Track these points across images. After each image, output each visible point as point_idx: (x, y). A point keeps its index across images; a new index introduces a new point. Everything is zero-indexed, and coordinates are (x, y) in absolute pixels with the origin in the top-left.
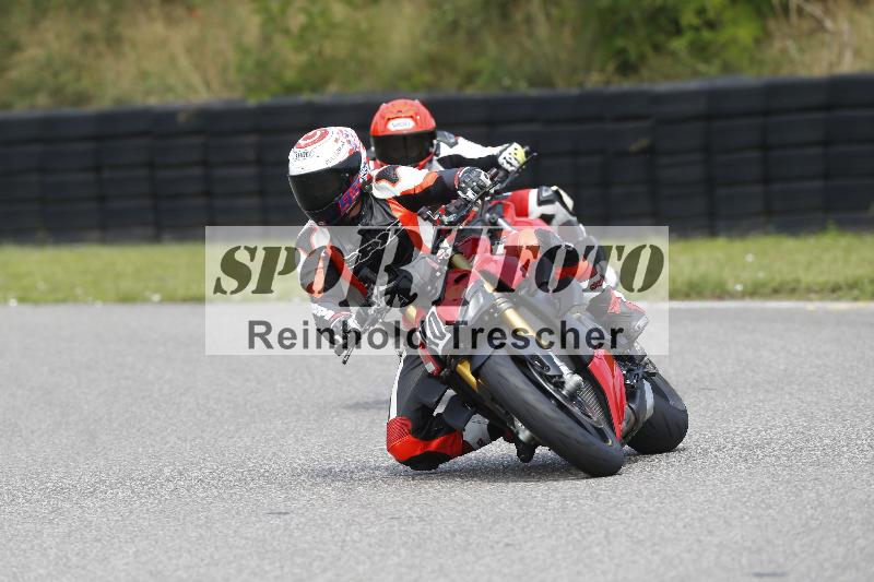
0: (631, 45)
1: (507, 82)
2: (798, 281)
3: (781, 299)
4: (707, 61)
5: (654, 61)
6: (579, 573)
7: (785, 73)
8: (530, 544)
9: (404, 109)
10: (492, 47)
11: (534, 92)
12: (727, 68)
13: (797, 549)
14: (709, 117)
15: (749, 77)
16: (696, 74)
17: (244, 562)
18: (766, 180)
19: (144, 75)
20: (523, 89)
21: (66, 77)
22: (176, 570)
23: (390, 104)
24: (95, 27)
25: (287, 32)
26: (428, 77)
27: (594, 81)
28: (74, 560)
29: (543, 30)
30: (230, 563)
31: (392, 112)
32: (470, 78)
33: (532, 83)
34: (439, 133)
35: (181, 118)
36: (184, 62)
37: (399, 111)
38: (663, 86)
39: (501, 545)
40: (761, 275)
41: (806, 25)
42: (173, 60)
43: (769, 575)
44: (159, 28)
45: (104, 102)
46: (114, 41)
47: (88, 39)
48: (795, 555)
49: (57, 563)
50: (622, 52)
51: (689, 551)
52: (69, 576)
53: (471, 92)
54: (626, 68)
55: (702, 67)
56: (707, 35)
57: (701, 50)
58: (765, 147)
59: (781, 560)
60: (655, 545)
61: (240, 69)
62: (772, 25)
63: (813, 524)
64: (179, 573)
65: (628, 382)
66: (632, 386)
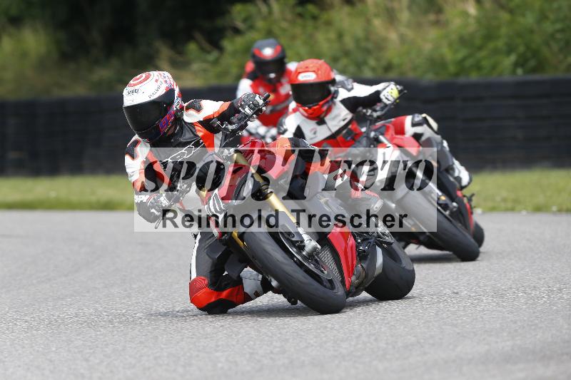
65: (361, 248)
66: (364, 251)
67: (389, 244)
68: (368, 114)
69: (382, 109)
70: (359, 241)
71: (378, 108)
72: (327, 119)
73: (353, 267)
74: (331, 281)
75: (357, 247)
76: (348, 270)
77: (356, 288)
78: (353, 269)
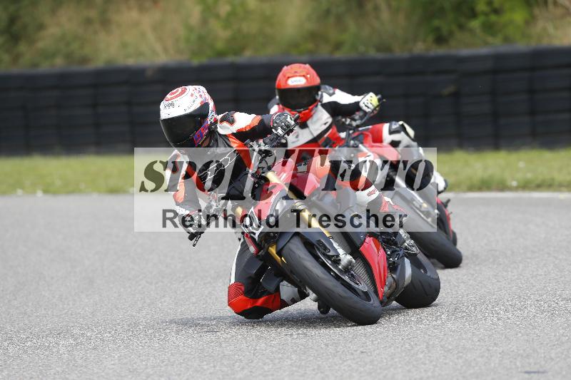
0: (444, 25)
1: (362, 48)
2: (553, 179)
3: (541, 191)
4: (493, 35)
5: (459, 35)
6: (409, 371)
7: (545, 43)
8: (377, 352)
9: (299, 70)
10: (352, 25)
11: (380, 56)
12: (507, 40)
13: (553, 355)
14: (495, 72)
15: (521, 46)
16: (486, 44)
17: (190, 363)
18: (533, 113)
19: (124, 45)
20: (373, 54)
21: (75, 46)
22: (146, 368)
23: (289, 67)
24: (93, 14)
25: (217, 16)
26: (310, 46)
27: (419, 48)
28: (80, 362)
29: (385, 15)
30: (181, 364)
31: (290, 73)
32: (338, 46)
33: (379, 49)
34: (323, 87)
35: (149, 73)
36: (151, 36)
37: (296, 72)
38: (465, 52)
39: (359, 352)
40: (529, 176)
41: (559, 11)
42: (143, 35)
43: (535, 372)
44: (134, 14)
45: (99, 62)
46: (105, 23)
47: (88, 22)
48: (552, 359)
49: (68, 364)
50: (438, 29)
51: (482, 357)
52: (76, 372)
53: (339, 55)
54: (440, 40)
55: (490, 39)
56: (493, 18)
57: (489, 28)
58: (531, 91)
59: (543, 363)
60: (459, 352)
61: (188, 40)
62: (537, 11)
63: (564, 339)
64: (148, 370)
65: (391, 259)
66: (394, 262)
67: (416, 254)
68: (347, 123)
69: (361, 118)
70: (389, 253)
71: (357, 117)
72: (309, 122)
73: (384, 278)
74: (366, 294)
75: (387, 259)
76: (381, 281)
77: (388, 298)
78: (385, 280)
